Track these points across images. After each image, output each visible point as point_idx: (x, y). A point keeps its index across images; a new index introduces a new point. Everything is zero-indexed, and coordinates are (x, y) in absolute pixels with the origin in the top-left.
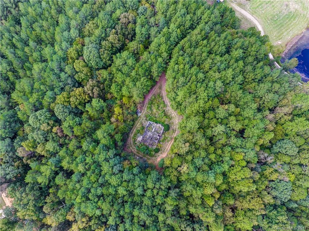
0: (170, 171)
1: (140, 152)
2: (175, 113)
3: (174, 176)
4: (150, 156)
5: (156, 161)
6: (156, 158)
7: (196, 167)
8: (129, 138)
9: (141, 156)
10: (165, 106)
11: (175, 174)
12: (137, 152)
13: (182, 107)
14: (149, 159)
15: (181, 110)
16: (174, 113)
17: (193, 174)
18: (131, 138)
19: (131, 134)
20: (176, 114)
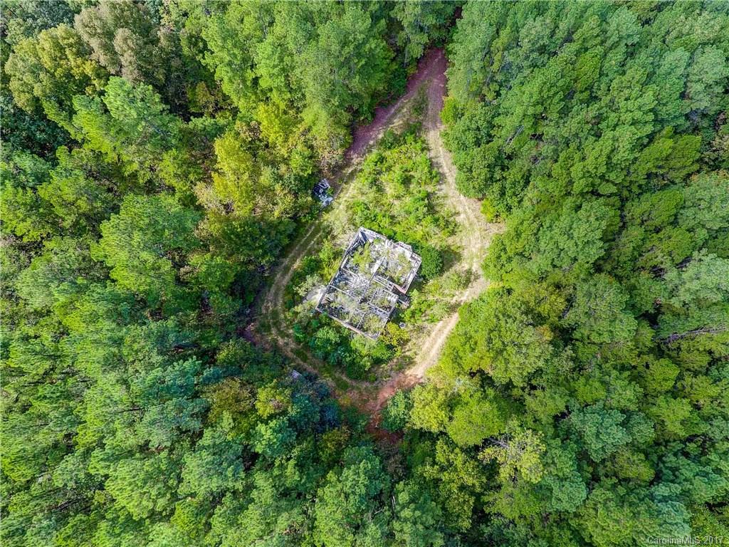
0: (440, 457)
1: (309, 355)
2: (469, 212)
3: (462, 488)
4: (348, 376)
5: (376, 399)
6: (376, 388)
7: (583, 457)
8: (273, 290)
9: (309, 368)
10: (436, 175)
11: (469, 481)
12: (298, 353)
13: (514, 174)
14: (344, 387)
15: (503, 194)
16: (465, 212)
17: (570, 496)
18: (278, 289)
19: (283, 275)
20: (472, 217)
